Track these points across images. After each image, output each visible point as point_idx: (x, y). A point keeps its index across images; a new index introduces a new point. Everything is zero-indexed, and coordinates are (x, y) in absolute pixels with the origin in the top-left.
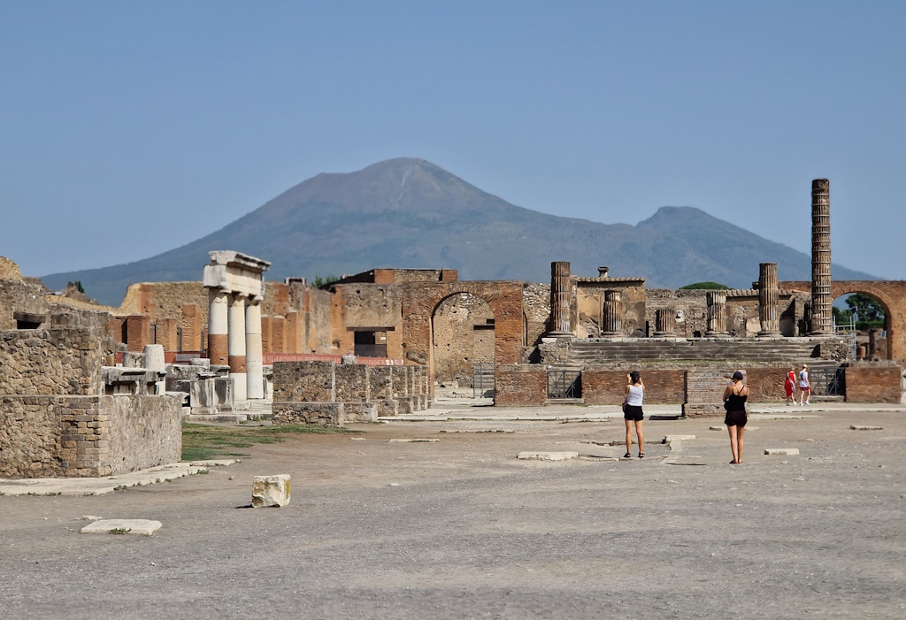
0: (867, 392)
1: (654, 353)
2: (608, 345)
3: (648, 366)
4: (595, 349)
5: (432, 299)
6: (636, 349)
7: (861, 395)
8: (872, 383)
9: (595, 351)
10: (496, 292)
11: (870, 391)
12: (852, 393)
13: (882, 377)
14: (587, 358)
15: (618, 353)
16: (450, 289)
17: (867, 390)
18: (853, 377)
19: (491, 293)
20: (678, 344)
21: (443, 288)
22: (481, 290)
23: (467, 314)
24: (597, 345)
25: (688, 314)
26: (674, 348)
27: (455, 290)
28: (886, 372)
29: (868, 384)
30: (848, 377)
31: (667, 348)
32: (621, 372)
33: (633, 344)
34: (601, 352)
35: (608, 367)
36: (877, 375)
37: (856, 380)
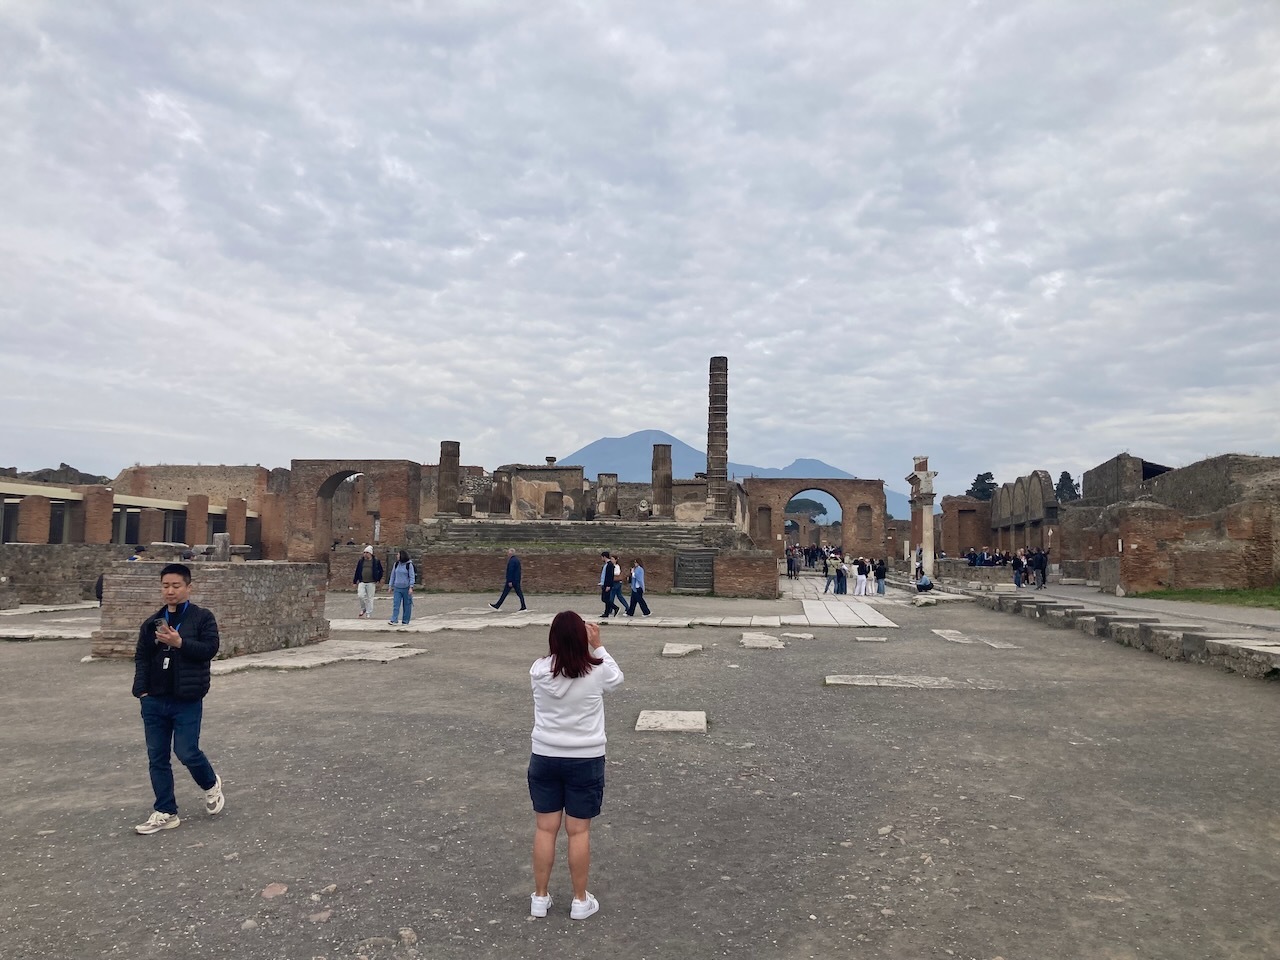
0: (737, 585)
4: (471, 531)
7: (730, 589)
8: (744, 574)
10: (382, 471)
11: (740, 583)
12: (720, 585)
13: (755, 567)
15: (496, 535)
16: (338, 468)
17: (738, 583)
18: (722, 567)
19: (378, 472)
21: (330, 466)
22: (368, 469)
24: (475, 526)
27: (342, 469)
28: (759, 563)
29: (739, 576)
30: (716, 568)
32: (466, 556)
33: (516, 526)
36: (749, 566)
37: (726, 571)
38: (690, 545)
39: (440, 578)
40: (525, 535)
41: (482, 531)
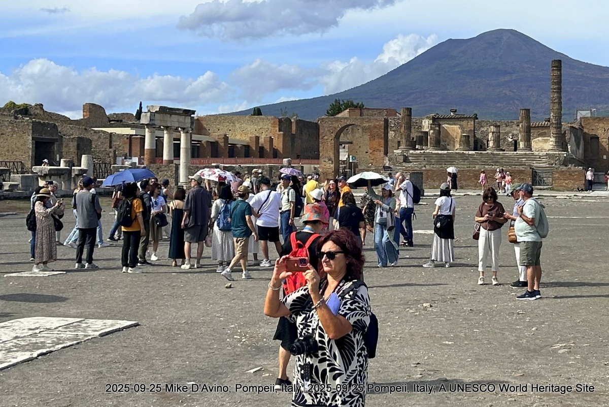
0: (564, 184)
2: (429, 154)
4: (421, 157)
5: (335, 128)
6: (444, 157)
7: (561, 186)
8: (568, 179)
10: (370, 124)
11: (566, 184)
12: (556, 185)
13: (573, 176)
14: (415, 162)
15: (434, 159)
16: (345, 123)
18: (557, 175)
19: (367, 125)
20: (469, 155)
21: (341, 122)
22: (362, 123)
26: (466, 157)
27: (348, 123)
28: (576, 173)
29: (565, 180)
30: (554, 176)
31: (462, 157)
36: (570, 175)
37: (558, 177)
38: (541, 164)
41: (427, 157)
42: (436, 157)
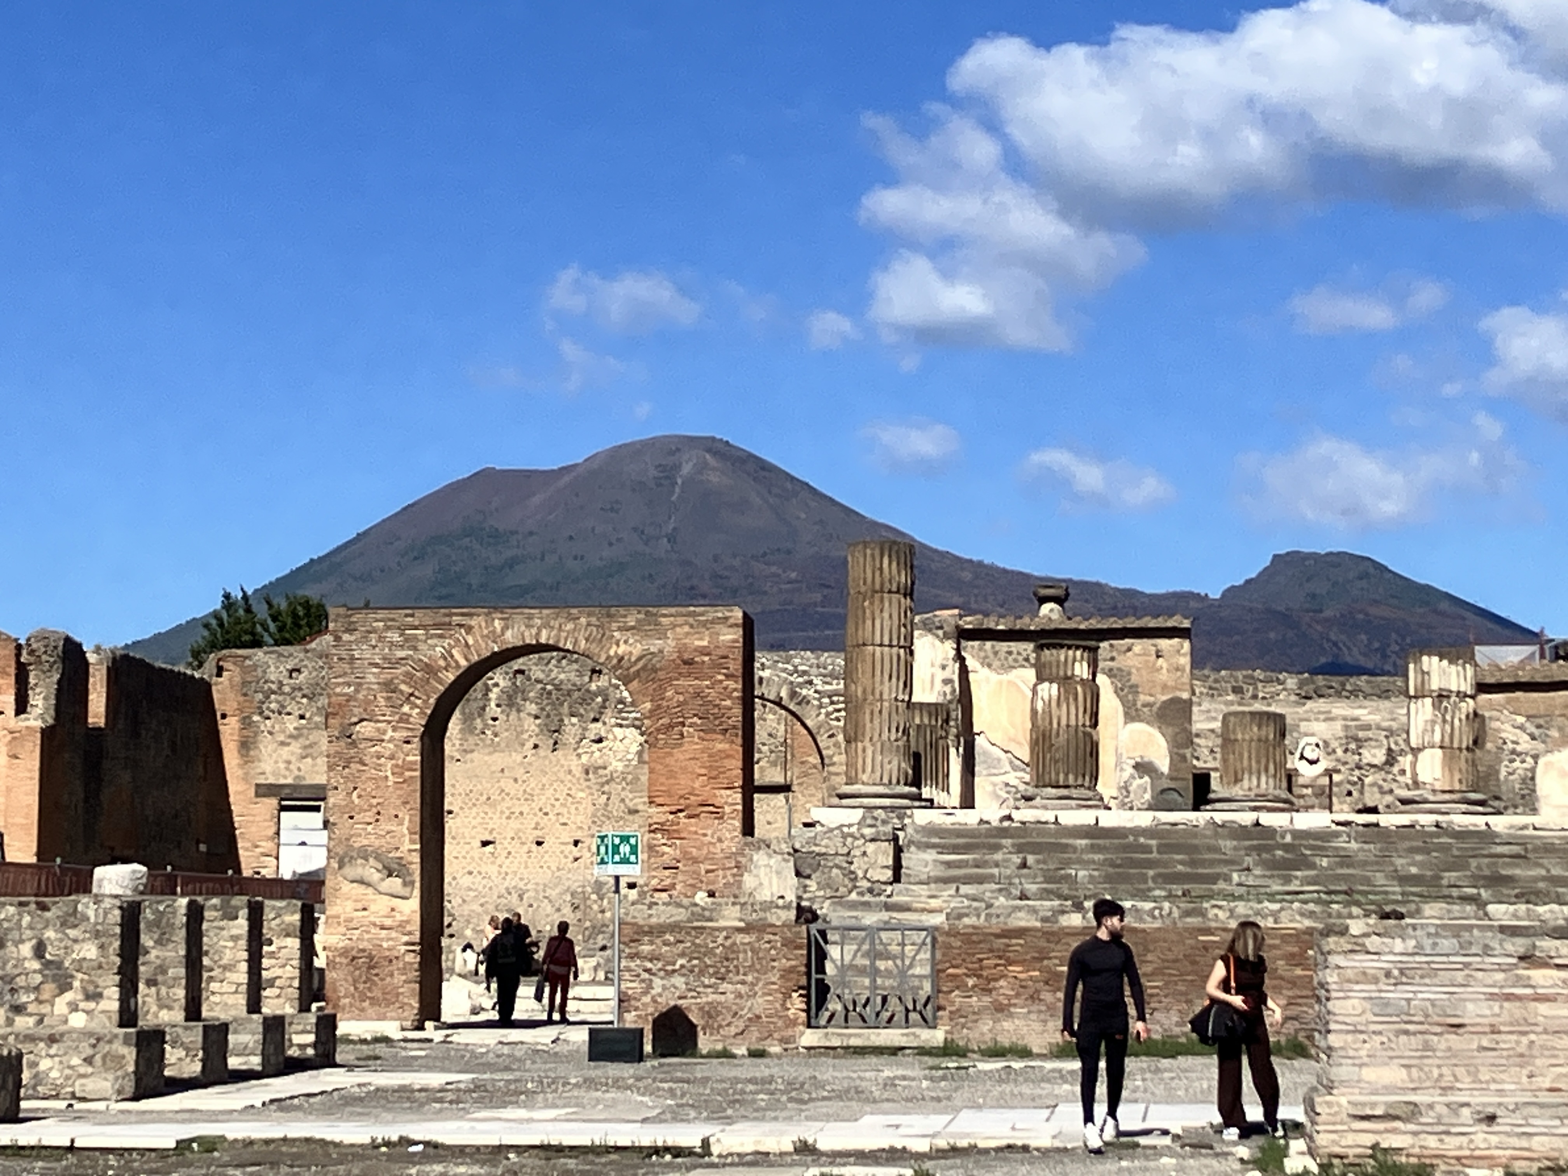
1: (1212, 863)
2: (1048, 833)
3: (1187, 913)
4: (997, 848)
5: (430, 670)
6: (1147, 849)
9: (998, 856)
10: (655, 645)
14: (969, 880)
15: (1085, 864)
16: (494, 637)
19: (637, 650)
20: (1298, 835)
21: (469, 629)
23: (635, 748)
24: (1003, 832)
25: (1340, 752)
26: (1286, 847)
27: (511, 638)
31: (1259, 849)
33: (1137, 832)
34: (1017, 859)
35: (1033, 911)
39: (1001, 1009)
40: (1193, 863)
41: (1036, 848)
42: (1093, 848)
